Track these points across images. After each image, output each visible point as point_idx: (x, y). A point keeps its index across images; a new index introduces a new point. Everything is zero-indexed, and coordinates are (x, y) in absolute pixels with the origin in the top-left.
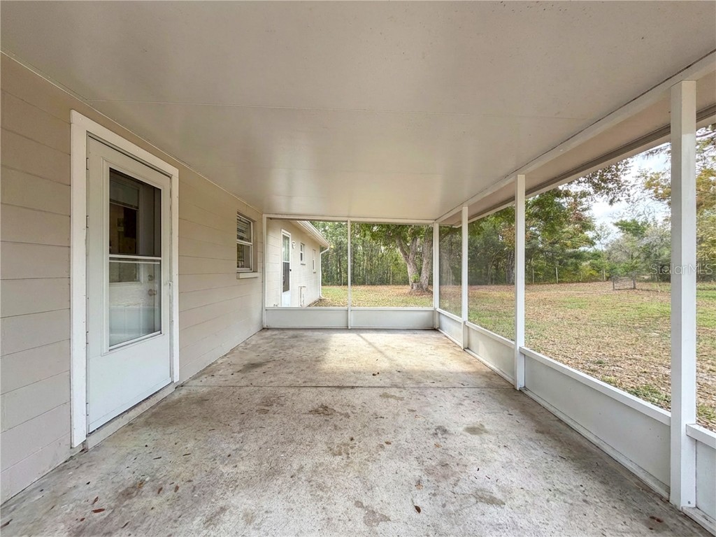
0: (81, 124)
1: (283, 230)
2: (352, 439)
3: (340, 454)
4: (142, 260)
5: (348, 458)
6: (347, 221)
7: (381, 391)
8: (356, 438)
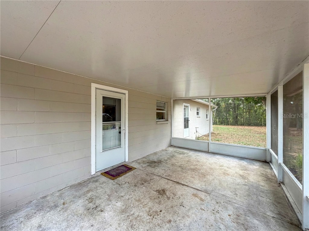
0: (94, 86)
1: (184, 103)
2: (161, 211)
3: (151, 216)
4: (117, 123)
5: (152, 219)
6: (208, 99)
7: (195, 192)
8: (163, 211)
